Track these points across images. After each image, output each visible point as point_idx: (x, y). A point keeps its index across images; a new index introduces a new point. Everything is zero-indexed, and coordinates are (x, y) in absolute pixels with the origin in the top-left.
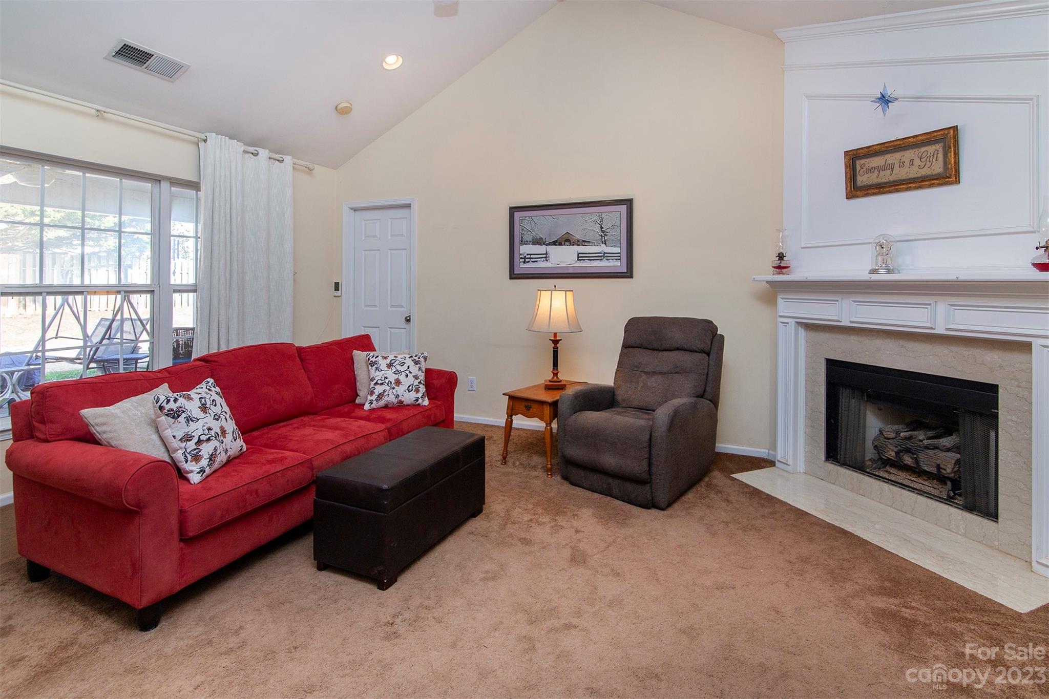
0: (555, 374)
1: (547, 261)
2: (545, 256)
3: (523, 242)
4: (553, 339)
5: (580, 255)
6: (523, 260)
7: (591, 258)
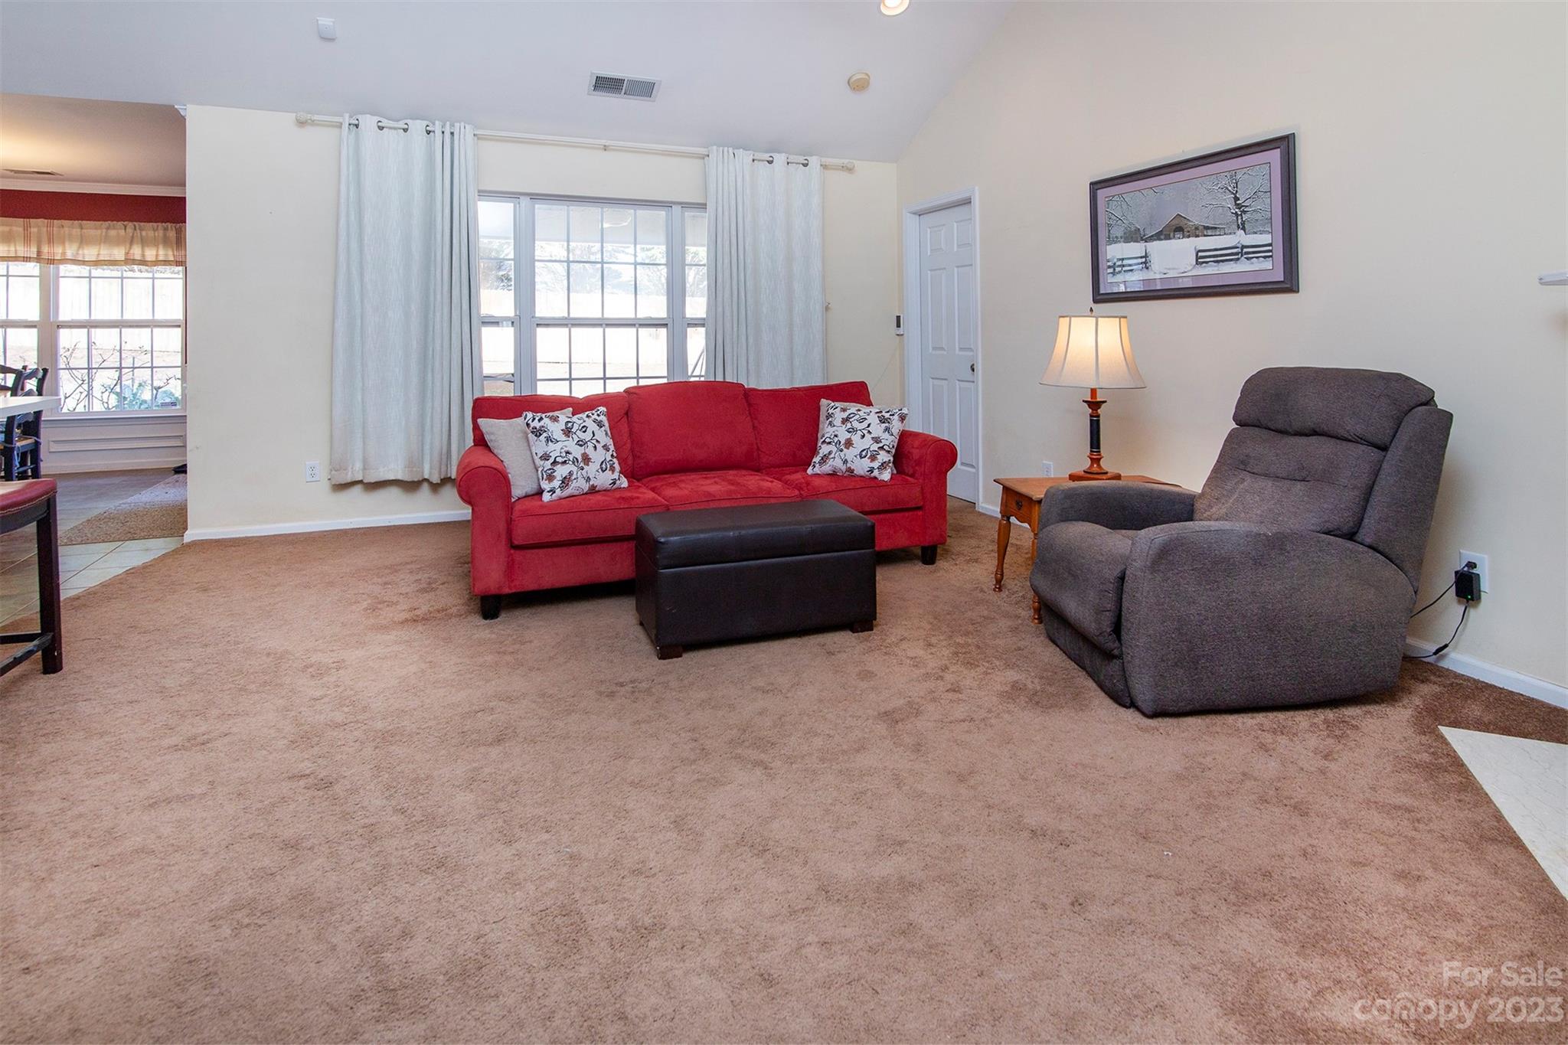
0: (1096, 461)
1: (1147, 268)
2: (1144, 260)
3: (1112, 240)
4: (1089, 399)
5: (1200, 254)
6: (1111, 270)
7: (1220, 257)
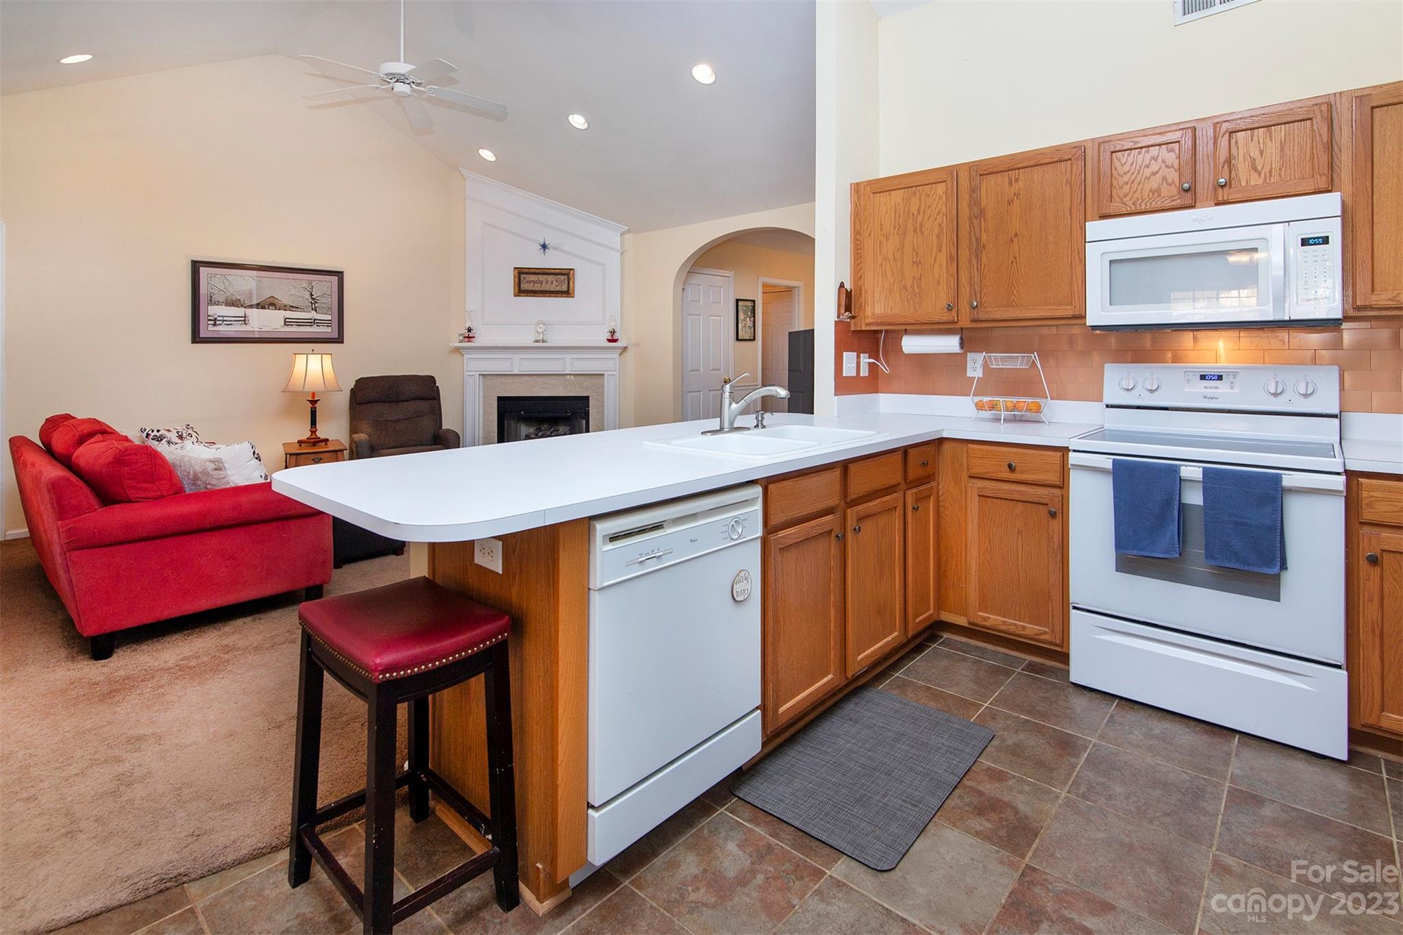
0: (313, 432)
1: (246, 324)
2: (243, 319)
3: (211, 302)
4: (311, 399)
5: (287, 320)
6: (213, 322)
7: (300, 323)
